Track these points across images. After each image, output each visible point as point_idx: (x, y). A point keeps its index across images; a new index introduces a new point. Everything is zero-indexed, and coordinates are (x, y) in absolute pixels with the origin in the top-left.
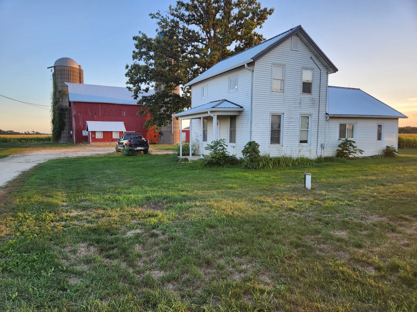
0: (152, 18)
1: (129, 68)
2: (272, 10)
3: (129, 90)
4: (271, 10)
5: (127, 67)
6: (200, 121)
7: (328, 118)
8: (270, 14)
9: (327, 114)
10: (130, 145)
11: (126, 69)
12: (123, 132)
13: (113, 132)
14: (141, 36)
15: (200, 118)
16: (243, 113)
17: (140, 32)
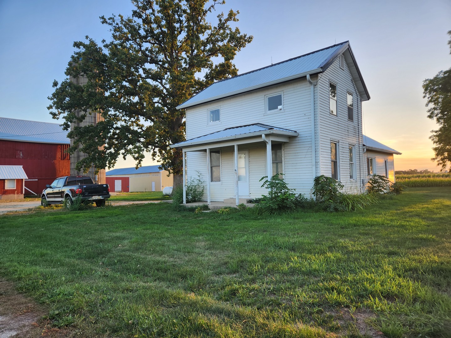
0: (103, 23)
1: (59, 86)
2: (251, 38)
3: (54, 118)
4: (249, 38)
5: (55, 84)
6: (204, 154)
7: (365, 150)
8: (249, 42)
9: (364, 145)
10: (82, 193)
11: (53, 86)
12: (22, 179)
13: (6, 181)
14: (87, 42)
15: (205, 150)
16: (297, 139)
17: (87, 37)
